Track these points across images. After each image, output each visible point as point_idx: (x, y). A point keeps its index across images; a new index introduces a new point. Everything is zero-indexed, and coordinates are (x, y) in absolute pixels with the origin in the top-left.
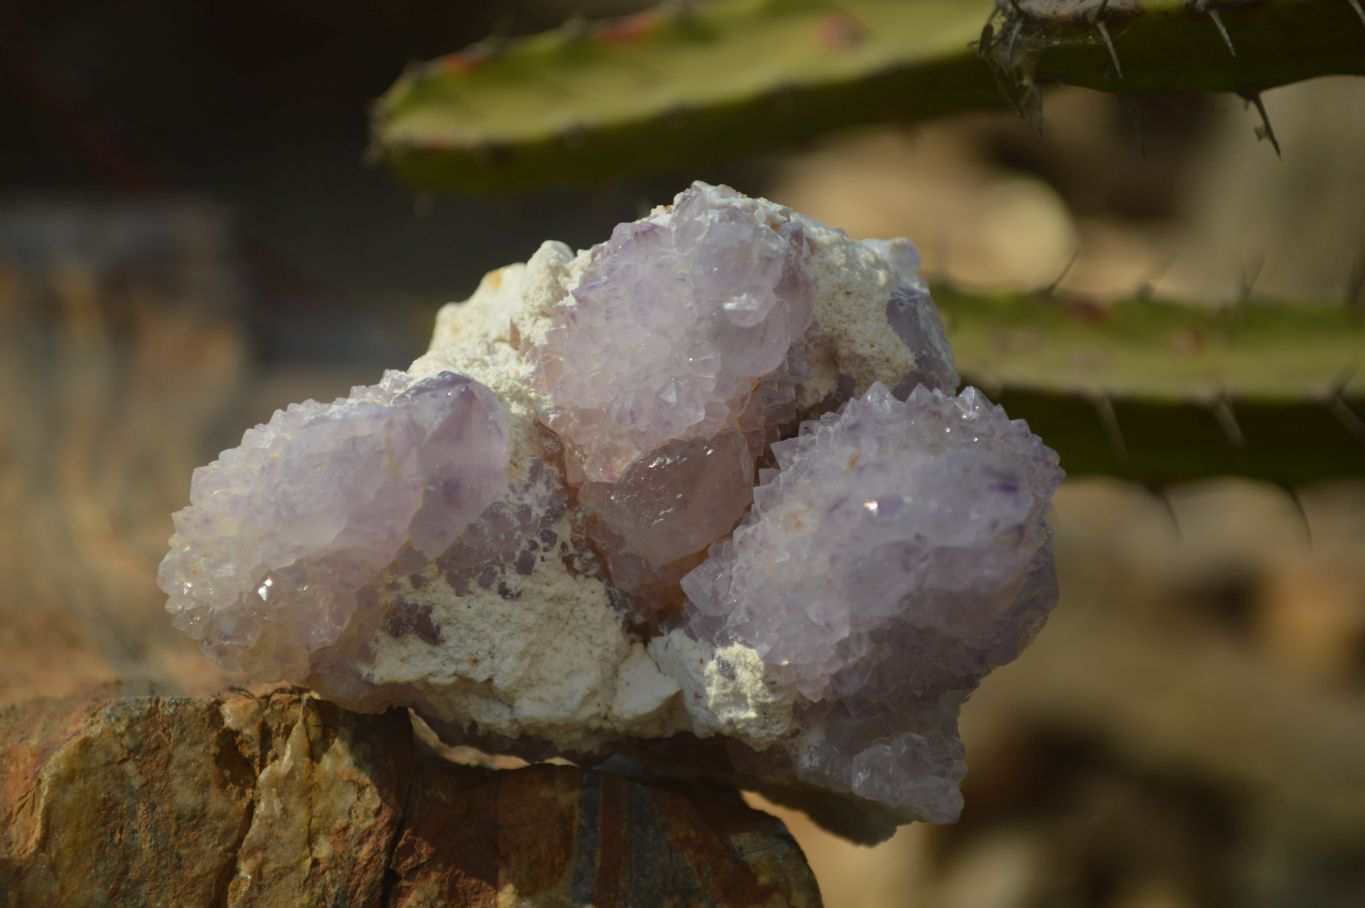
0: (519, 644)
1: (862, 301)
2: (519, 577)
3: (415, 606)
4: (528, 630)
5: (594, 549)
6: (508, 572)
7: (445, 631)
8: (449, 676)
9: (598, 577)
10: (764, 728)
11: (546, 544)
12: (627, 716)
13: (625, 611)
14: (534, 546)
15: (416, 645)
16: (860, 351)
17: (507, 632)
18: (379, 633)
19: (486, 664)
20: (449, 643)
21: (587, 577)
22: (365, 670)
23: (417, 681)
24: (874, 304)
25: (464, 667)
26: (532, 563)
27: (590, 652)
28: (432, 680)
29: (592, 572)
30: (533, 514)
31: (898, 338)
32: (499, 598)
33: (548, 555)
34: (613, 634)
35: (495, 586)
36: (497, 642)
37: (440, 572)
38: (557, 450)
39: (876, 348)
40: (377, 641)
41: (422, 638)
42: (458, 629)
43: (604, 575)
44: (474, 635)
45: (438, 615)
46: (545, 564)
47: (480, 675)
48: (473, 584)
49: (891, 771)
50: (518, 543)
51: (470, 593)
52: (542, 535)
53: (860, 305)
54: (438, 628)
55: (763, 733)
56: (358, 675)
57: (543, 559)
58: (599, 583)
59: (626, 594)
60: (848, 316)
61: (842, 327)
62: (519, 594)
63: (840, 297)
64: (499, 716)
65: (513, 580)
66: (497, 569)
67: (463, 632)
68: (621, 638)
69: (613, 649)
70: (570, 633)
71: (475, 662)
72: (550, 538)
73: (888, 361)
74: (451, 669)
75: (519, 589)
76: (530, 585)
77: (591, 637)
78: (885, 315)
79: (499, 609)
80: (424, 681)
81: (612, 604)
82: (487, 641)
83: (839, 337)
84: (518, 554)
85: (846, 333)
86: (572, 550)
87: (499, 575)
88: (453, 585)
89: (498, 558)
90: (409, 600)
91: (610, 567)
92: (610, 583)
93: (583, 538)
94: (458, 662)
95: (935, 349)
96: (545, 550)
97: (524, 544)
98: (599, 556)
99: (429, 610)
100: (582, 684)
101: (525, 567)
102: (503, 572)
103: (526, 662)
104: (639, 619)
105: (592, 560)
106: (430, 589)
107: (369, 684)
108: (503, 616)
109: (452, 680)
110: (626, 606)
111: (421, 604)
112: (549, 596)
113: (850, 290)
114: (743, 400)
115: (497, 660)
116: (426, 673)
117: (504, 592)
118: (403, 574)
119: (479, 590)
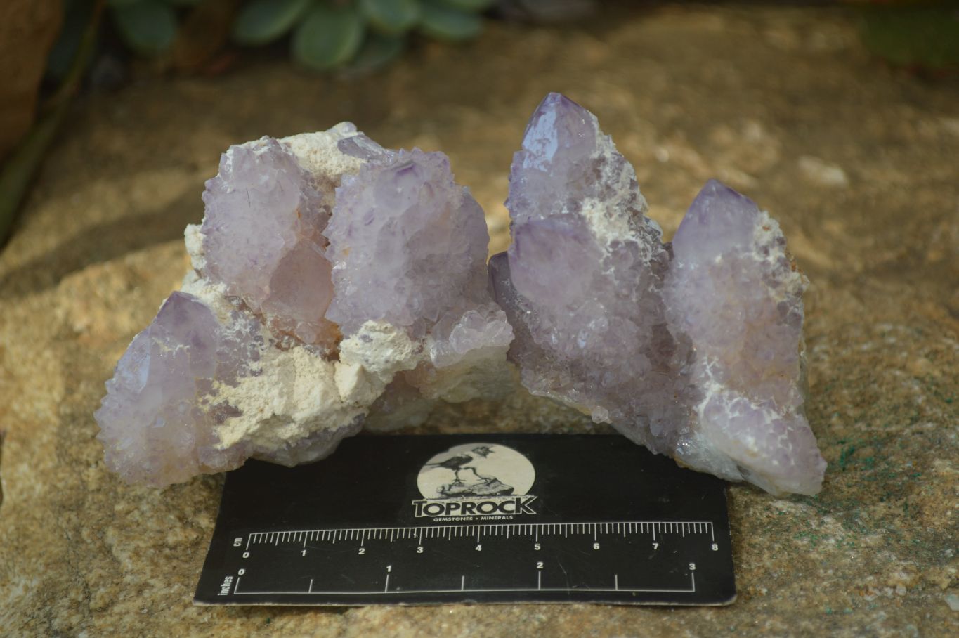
0: (275, 391)
1: (323, 151)
2: (256, 363)
3: (220, 404)
4: (277, 383)
5: (287, 334)
6: (250, 364)
7: (240, 407)
8: (256, 425)
9: (297, 345)
10: (402, 353)
11: (259, 342)
12: (348, 393)
13: (318, 352)
14: (254, 346)
15: (234, 421)
16: (337, 172)
17: (267, 389)
18: (214, 428)
19: (267, 407)
20: (245, 411)
21: (292, 348)
22: (219, 447)
23: (244, 436)
24: (330, 150)
25: (259, 416)
26: (258, 353)
27: (314, 378)
28: (250, 431)
29: (292, 344)
30: (243, 332)
31: (353, 158)
32: (254, 377)
33: (263, 347)
34: (319, 364)
35: (248, 373)
36: (265, 395)
37: (220, 383)
38: (241, 302)
39: (343, 166)
40: (216, 431)
41: (233, 417)
42: (245, 402)
43: (299, 342)
44: (253, 399)
45: (232, 402)
46: (265, 351)
47: (267, 415)
48: (238, 379)
49: (465, 332)
50: (245, 348)
51: (240, 383)
52: (255, 340)
53: (324, 154)
54: (236, 407)
55: (403, 356)
56: (217, 451)
57: (262, 350)
58: (299, 347)
59: (314, 344)
60: (321, 161)
61: (322, 168)
62: (261, 370)
63: (312, 156)
64: (291, 430)
65: (255, 366)
66: (244, 365)
67: (247, 401)
68: (324, 364)
69: (323, 370)
70: (300, 376)
71: (262, 411)
72: (260, 338)
73: (354, 169)
74: (254, 421)
75: (260, 368)
76: (264, 364)
77: (310, 371)
78: (339, 151)
79: (256, 382)
80: (246, 434)
81: (311, 352)
82: (260, 399)
83: (325, 173)
84: (249, 354)
85: (326, 170)
86: (276, 340)
87: (247, 367)
88: (230, 385)
89: (241, 361)
90: (215, 403)
91: (298, 336)
92: (304, 344)
93: (278, 332)
94: (255, 416)
95: (373, 152)
96: (261, 345)
97: (249, 348)
98: (291, 335)
99: (226, 402)
100: (317, 393)
101: (256, 358)
102: (248, 365)
103: (285, 398)
104: (327, 351)
105: (289, 339)
106: (221, 392)
107: (224, 451)
108: (260, 383)
109: (258, 426)
110: (318, 349)
111: (221, 402)
112: (277, 364)
113: (315, 150)
114: (296, 223)
115: (270, 404)
116: (245, 430)
117: (254, 373)
118: (205, 395)
119: (243, 380)
